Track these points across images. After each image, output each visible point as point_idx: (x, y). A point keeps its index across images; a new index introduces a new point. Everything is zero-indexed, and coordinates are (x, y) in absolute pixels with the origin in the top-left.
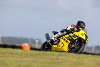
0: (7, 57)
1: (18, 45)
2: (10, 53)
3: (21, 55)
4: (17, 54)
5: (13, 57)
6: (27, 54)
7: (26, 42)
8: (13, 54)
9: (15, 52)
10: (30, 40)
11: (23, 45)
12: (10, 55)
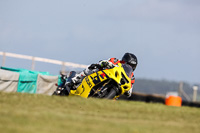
0: (133, 118)
1: (156, 95)
2: (140, 112)
3: (161, 114)
4: (153, 112)
5: (145, 119)
6: (173, 113)
7: (174, 91)
8: (146, 112)
9: (149, 110)
10: (181, 86)
11: (167, 96)
12: (140, 116)
